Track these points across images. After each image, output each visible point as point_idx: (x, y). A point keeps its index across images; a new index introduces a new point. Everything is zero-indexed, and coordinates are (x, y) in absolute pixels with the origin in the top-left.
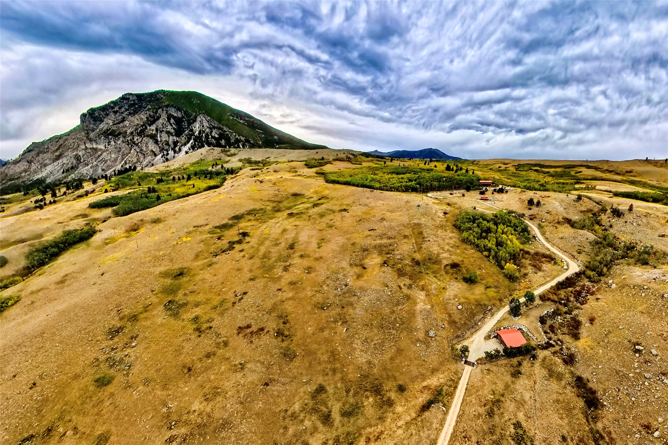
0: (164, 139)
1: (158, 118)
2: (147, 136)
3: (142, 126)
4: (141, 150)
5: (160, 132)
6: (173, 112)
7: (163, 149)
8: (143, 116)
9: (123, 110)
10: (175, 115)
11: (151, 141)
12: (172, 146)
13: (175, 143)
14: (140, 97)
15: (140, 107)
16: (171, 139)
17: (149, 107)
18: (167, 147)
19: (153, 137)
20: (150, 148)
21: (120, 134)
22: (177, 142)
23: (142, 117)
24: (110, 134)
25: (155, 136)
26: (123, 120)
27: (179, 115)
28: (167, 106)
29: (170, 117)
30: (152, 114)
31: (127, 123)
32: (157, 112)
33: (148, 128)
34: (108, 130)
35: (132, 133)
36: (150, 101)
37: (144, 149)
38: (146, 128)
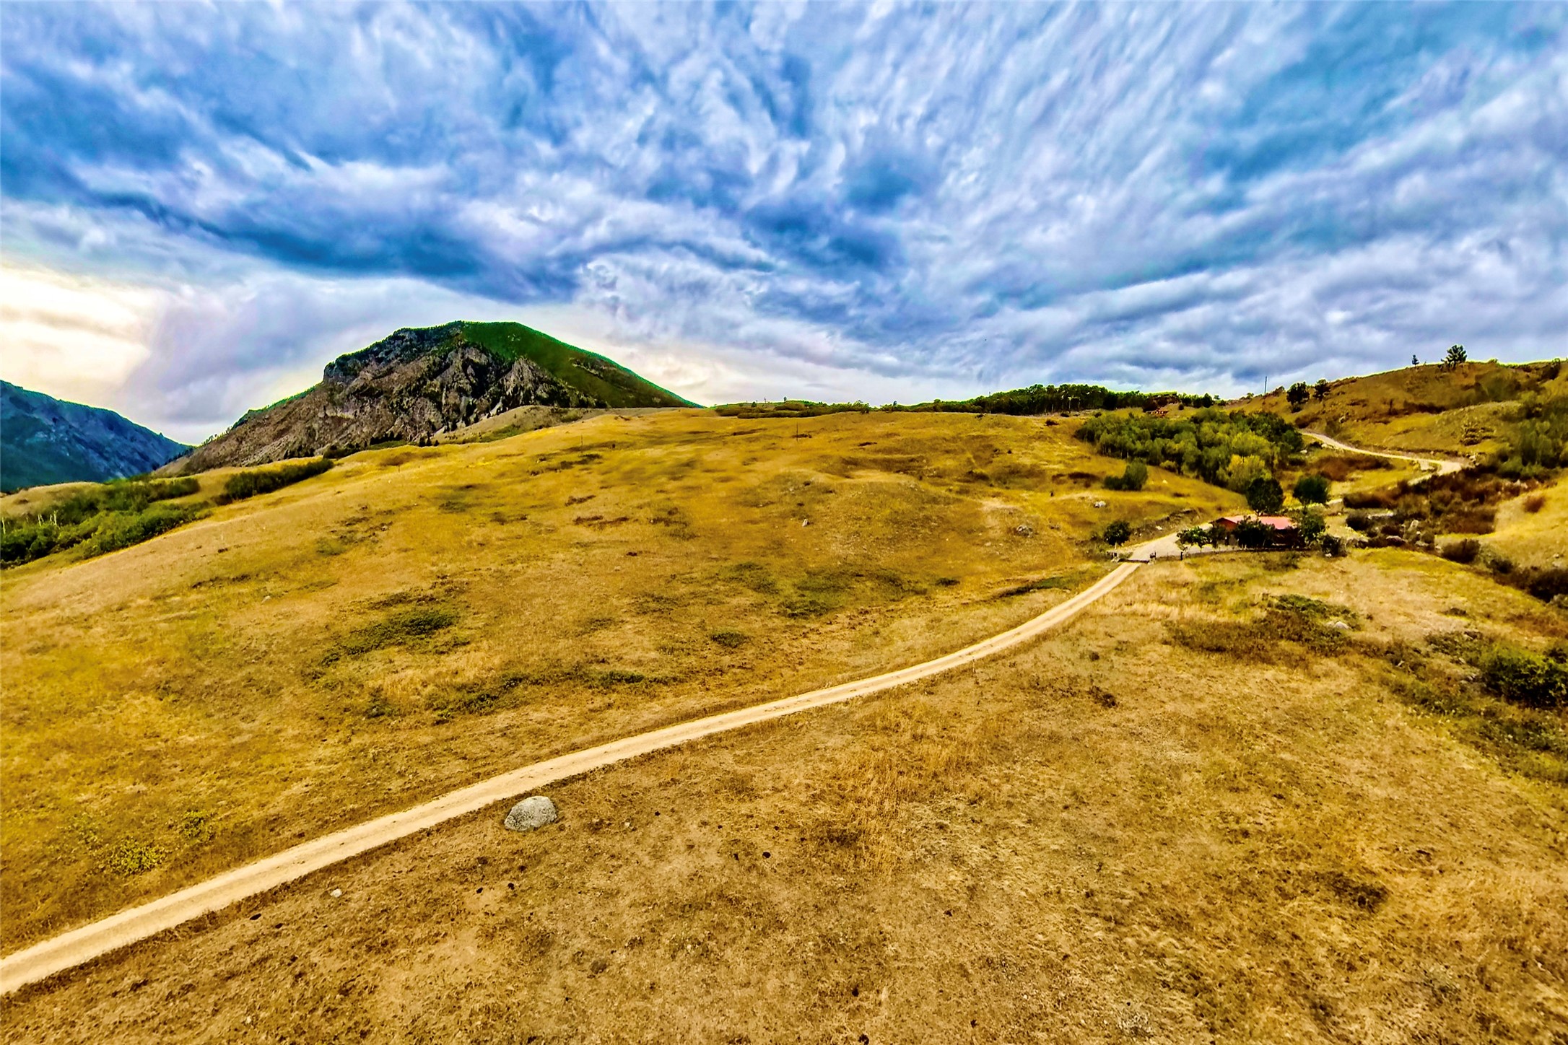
0: (451, 401)
1: (447, 366)
2: (426, 395)
3: (419, 380)
4: (413, 420)
5: (448, 389)
6: (473, 355)
7: (448, 419)
8: (423, 364)
9: (392, 356)
10: (477, 360)
11: (430, 404)
12: (464, 413)
13: (470, 409)
14: (421, 334)
15: (419, 351)
16: (464, 402)
17: (435, 348)
18: (455, 415)
19: (434, 398)
20: (427, 416)
21: (381, 393)
22: (474, 406)
23: (421, 364)
24: (367, 393)
25: (439, 394)
26: (390, 371)
27: (482, 360)
28: (465, 346)
29: (467, 363)
30: (438, 359)
31: (395, 376)
32: (446, 356)
33: (429, 382)
34: (363, 387)
35: (401, 392)
36: (437, 341)
37: (417, 417)
38: (425, 383)
